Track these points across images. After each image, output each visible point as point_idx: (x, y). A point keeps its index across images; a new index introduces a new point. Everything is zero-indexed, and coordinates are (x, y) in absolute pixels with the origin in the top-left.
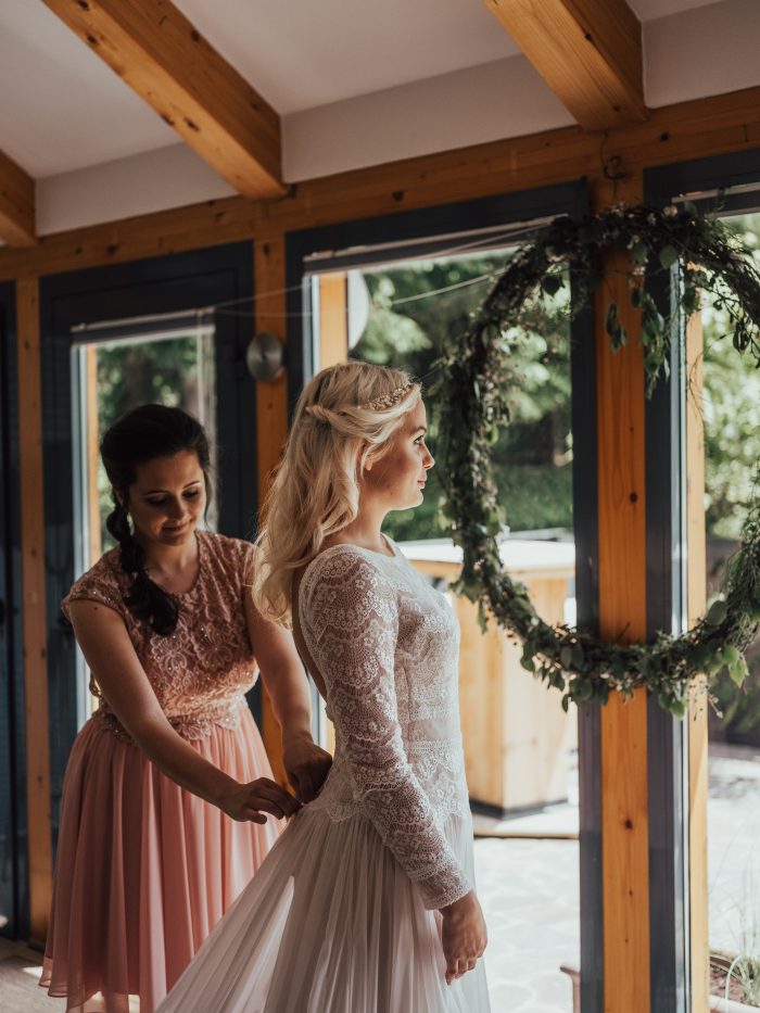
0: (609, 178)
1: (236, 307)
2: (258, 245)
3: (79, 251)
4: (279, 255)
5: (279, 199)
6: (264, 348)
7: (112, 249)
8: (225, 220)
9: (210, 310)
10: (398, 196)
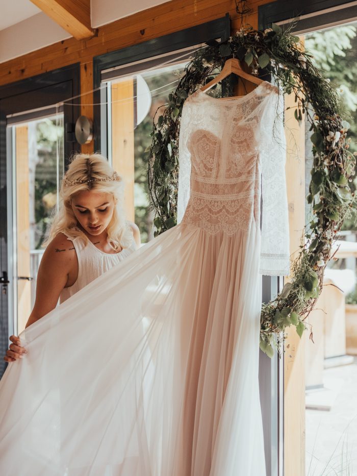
0: (239, 13)
1: (72, 101)
2: (82, 64)
3: (10, 73)
4: (90, 70)
5: (91, 37)
6: (82, 125)
7: (23, 71)
8: (68, 52)
9: (62, 104)
10: (142, 32)
